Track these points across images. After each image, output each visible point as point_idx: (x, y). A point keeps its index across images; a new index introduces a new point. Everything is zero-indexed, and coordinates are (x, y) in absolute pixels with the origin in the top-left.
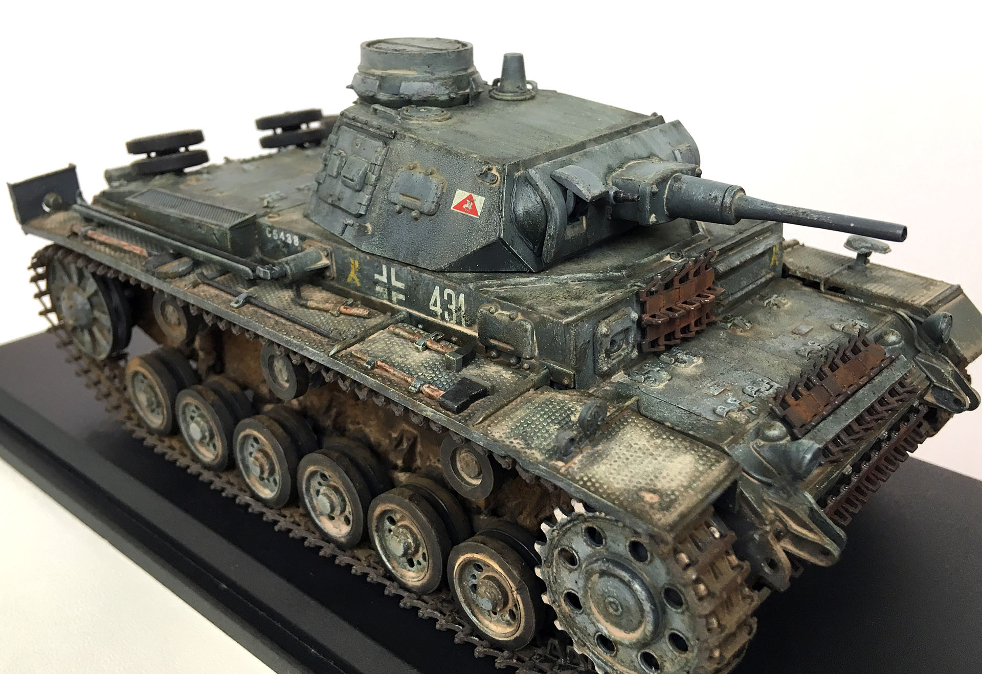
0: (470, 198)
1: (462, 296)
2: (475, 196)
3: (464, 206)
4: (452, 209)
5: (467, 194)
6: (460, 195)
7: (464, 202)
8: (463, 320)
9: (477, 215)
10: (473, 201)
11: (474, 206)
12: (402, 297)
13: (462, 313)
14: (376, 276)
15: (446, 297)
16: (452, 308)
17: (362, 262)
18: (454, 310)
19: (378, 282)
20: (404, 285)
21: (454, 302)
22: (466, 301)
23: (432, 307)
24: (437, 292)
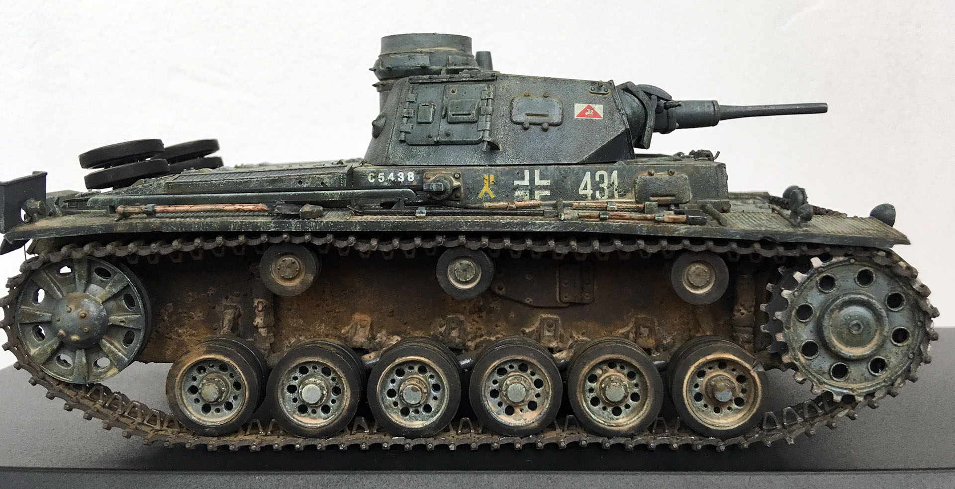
0: (589, 108)
1: (615, 173)
2: (593, 106)
3: (586, 114)
4: (576, 117)
5: (585, 106)
6: (579, 108)
7: (585, 110)
8: (616, 193)
9: (600, 117)
10: (593, 109)
11: (595, 112)
12: (547, 193)
13: (615, 187)
14: (516, 183)
15: (597, 179)
16: (605, 185)
17: (499, 174)
18: (606, 188)
19: (518, 188)
20: (549, 181)
21: (606, 181)
22: (619, 176)
23: (581, 192)
24: (587, 178)
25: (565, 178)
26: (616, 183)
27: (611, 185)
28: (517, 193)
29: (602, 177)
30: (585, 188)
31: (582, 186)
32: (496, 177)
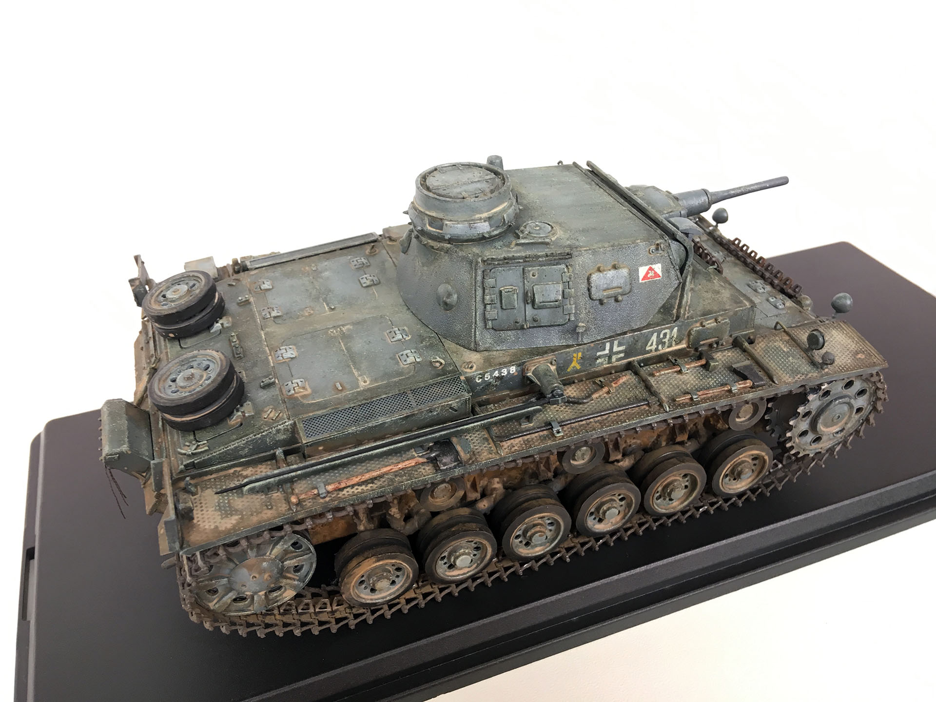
0: (651, 269)
1: (676, 329)
2: (653, 266)
3: (649, 276)
4: (640, 281)
5: (647, 267)
6: (642, 271)
7: (647, 273)
8: (674, 343)
9: (660, 277)
10: (653, 270)
11: (655, 273)
12: (622, 355)
13: (674, 339)
14: (599, 354)
15: (662, 336)
16: (666, 340)
17: (585, 351)
18: (667, 341)
19: (600, 357)
20: (625, 347)
21: (668, 337)
22: (678, 331)
23: (648, 348)
24: (654, 338)
25: (637, 341)
26: (675, 336)
27: (671, 338)
28: (598, 361)
29: (665, 335)
30: (652, 345)
31: (650, 344)
32: (583, 353)
